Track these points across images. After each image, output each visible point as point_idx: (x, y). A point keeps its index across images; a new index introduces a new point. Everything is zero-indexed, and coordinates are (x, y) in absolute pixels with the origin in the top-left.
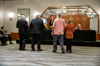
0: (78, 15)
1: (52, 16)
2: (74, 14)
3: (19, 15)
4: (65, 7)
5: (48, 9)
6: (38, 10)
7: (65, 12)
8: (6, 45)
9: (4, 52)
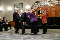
0: (58, 5)
1: (39, 7)
2: (55, 5)
3: (15, 8)
4: (48, 1)
5: (36, 3)
6: (29, 4)
7: (49, 4)
8: (8, 30)
9: (6, 35)
